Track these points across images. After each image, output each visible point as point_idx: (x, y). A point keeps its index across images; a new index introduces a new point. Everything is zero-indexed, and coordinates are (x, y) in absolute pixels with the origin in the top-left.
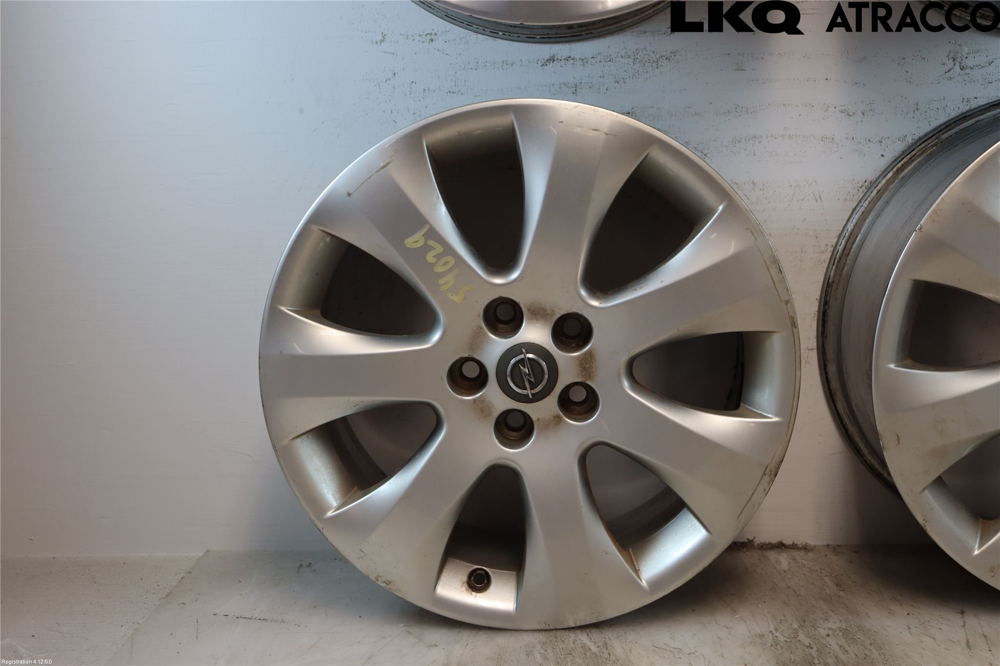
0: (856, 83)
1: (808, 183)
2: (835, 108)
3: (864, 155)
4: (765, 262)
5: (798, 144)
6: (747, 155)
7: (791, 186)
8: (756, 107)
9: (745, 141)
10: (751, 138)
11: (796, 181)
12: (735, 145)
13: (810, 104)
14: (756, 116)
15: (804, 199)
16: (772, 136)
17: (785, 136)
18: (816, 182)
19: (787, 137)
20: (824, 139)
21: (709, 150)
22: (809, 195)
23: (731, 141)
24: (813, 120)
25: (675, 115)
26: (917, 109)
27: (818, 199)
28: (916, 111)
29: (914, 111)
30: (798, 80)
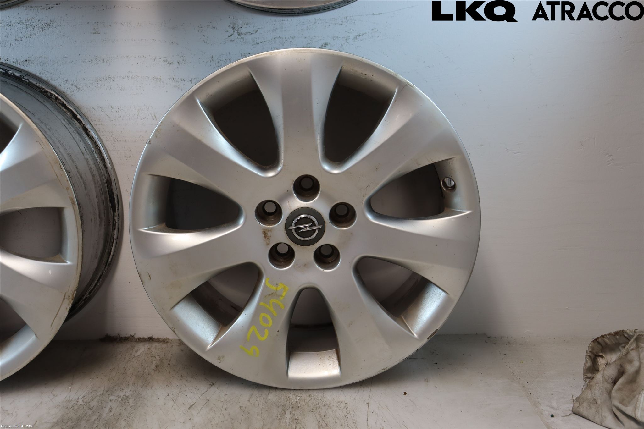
0: (172, 43)
1: (146, 107)
2: (160, 59)
3: (181, 89)
4: (50, 163)
5: (138, 82)
6: (106, 89)
7: (136, 109)
8: (109, 58)
9: (104, 80)
10: (108, 78)
11: (139, 106)
12: (98, 82)
13: (144, 56)
14: (109, 64)
15: (145, 118)
16: (121, 77)
17: (130, 77)
18: (152, 107)
19: (131, 77)
20: (154, 79)
21: (81, 85)
22: (148, 115)
23: (95, 80)
24: (147, 67)
25: (57, 62)
26: (213, 60)
27: (154, 118)
28: (212, 61)
29: (211, 61)
30: (135, 40)
